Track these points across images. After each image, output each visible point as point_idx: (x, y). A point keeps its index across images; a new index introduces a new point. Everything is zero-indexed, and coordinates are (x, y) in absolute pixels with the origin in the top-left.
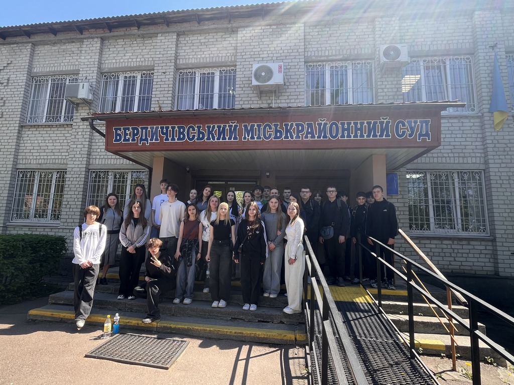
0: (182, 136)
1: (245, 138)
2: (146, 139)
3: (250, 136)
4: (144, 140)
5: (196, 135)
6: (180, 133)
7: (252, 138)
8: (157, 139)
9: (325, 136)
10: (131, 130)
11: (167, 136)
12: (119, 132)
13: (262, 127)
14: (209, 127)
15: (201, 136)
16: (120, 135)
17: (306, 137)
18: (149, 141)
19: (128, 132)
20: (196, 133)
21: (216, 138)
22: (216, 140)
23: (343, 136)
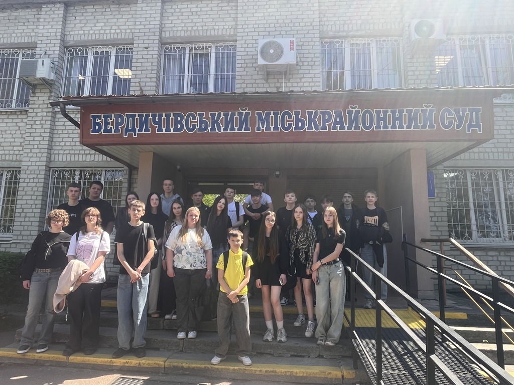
0: (179, 126)
1: (259, 129)
2: (134, 130)
3: (265, 126)
4: (130, 131)
5: (198, 125)
6: (177, 122)
7: (268, 128)
8: (147, 130)
9: (357, 127)
10: (113, 117)
11: (160, 126)
12: (98, 120)
13: (280, 116)
14: (213, 115)
15: (203, 126)
16: (99, 124)
17: (334, 128)
18: (137, 132)
19: (110, 121)
20: (197, 122)
21: (222, 128)
22: (222, 131)
23: (378, 127)
